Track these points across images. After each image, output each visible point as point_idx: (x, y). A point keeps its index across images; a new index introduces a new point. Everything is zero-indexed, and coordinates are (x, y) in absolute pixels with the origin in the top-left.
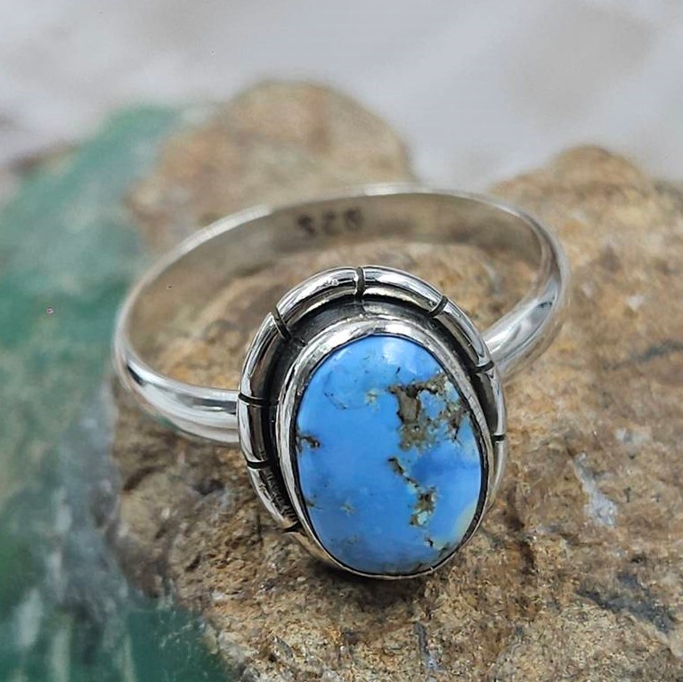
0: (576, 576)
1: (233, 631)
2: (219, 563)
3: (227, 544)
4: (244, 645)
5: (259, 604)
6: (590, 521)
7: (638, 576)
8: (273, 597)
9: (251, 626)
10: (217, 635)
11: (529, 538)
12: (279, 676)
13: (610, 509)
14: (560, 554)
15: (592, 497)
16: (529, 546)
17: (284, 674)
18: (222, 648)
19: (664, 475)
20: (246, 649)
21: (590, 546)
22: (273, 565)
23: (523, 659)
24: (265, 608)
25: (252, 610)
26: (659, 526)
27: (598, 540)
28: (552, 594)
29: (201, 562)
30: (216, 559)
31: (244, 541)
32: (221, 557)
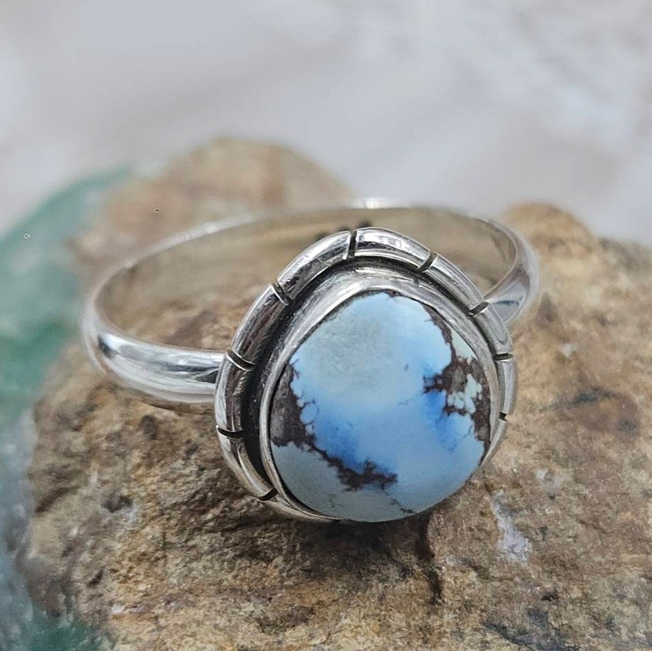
0: (483, 607)
1: (129, 643)
2: (121, 578)
3: (130, 560)
5: (156, 618)
6: (502, 556)
7: (550, 614)
8: (172, 611)
9: (146, 638)
10: (112, 648)
11: (438, 568)
13: (525, 545)
14: (469, 585)
15: (508, 533)
16: (437, 576)
19: (583, 518)
21: (501, 580)
22: (175, 581)
24: (162, 622)
25: (149, 623)
27: (509, 576)
28: (457, 624)
29: (104, 577)
30: (118, 573)
31: (148, 557)
32: (124, 572)
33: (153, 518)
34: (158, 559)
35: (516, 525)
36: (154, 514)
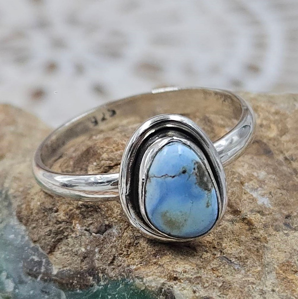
0: (271, 225)
1: (150, 276)
2: (126, 256)
4: (159, 279)
7: (290, 223)
10: (142, 281)
11: (245, 216)
12: (182, 284)
14: (261, 219)
16: (247, 218)
17: (184, 283)
18: (147, 285)
19: (278, 187)
20: (160, 280)
21: (269, 214)
23: (273, 255)
25: (153, 266)
26: (288, 205)
27: (270, 212)
29: (116, 258)
30: (123, 254)
31: (132, 244)
32: (125, 253)
33: (125, 229)
34: (137, 244)
35: (260, 194)
36: (125, 227)
